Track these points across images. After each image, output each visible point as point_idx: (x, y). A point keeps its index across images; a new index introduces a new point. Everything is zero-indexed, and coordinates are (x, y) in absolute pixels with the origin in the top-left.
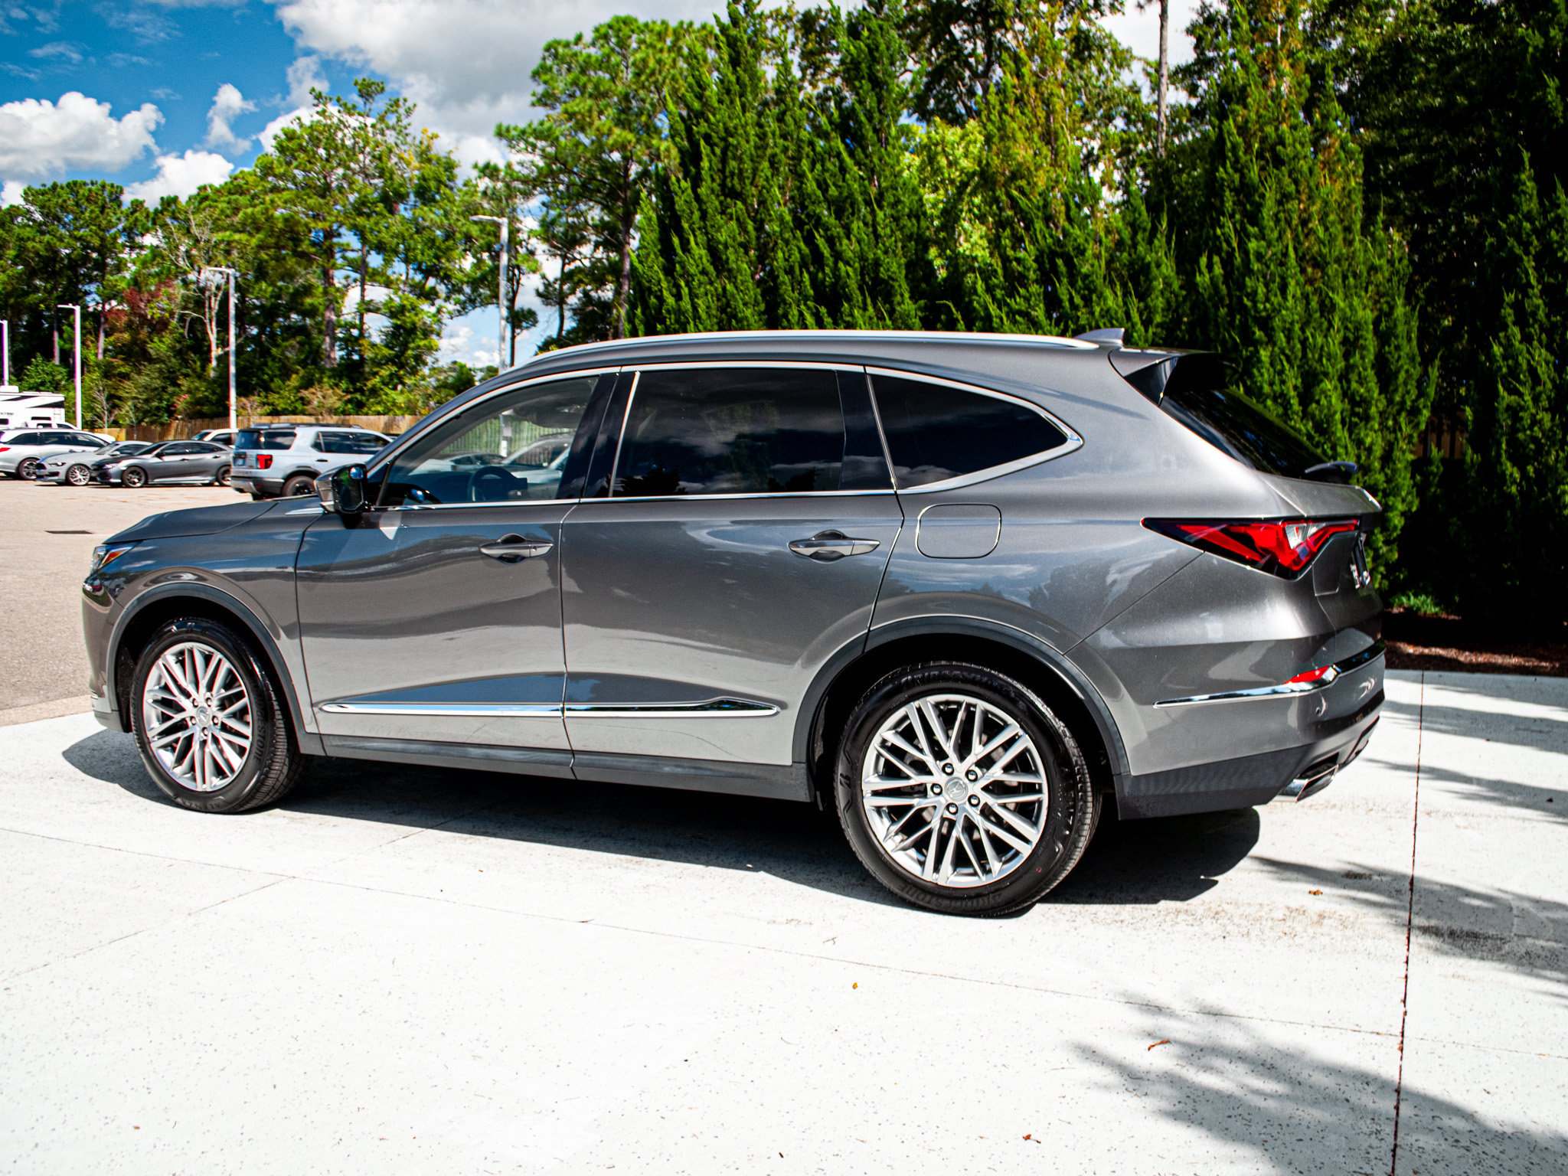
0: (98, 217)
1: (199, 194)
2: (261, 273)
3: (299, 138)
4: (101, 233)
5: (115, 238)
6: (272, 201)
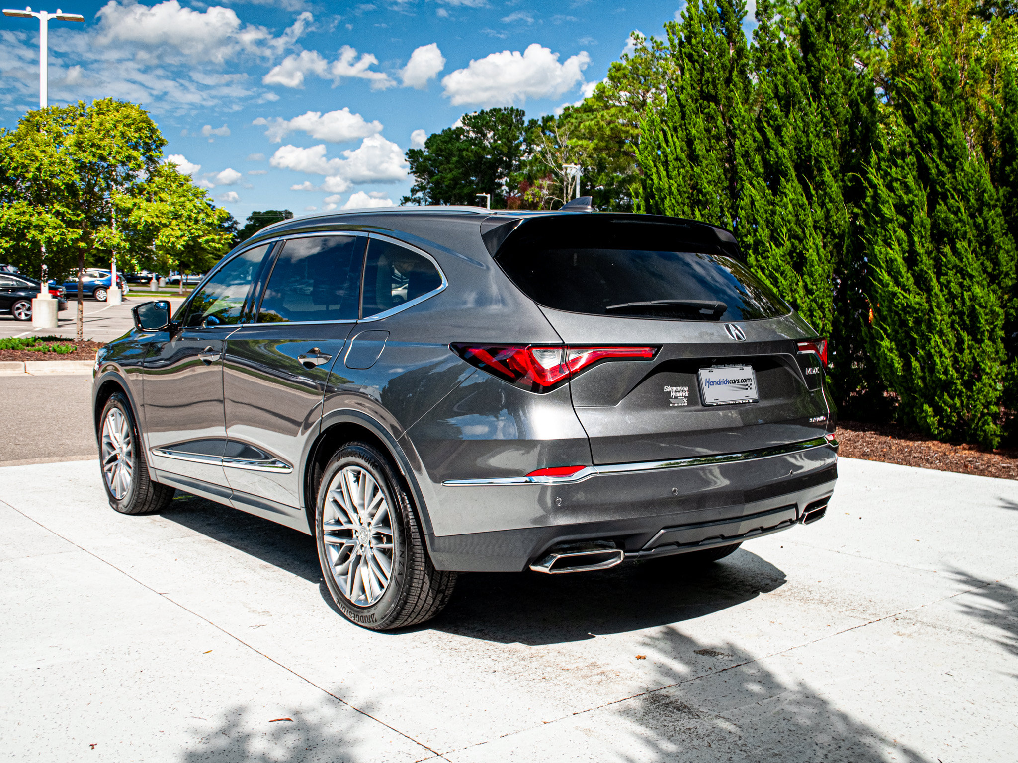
0: (506, 132)
1: (564, 114)
2: (601, 167)
3: (624, 69)
4: (509, 144)
5: (518, 146)
6: (602, 116)
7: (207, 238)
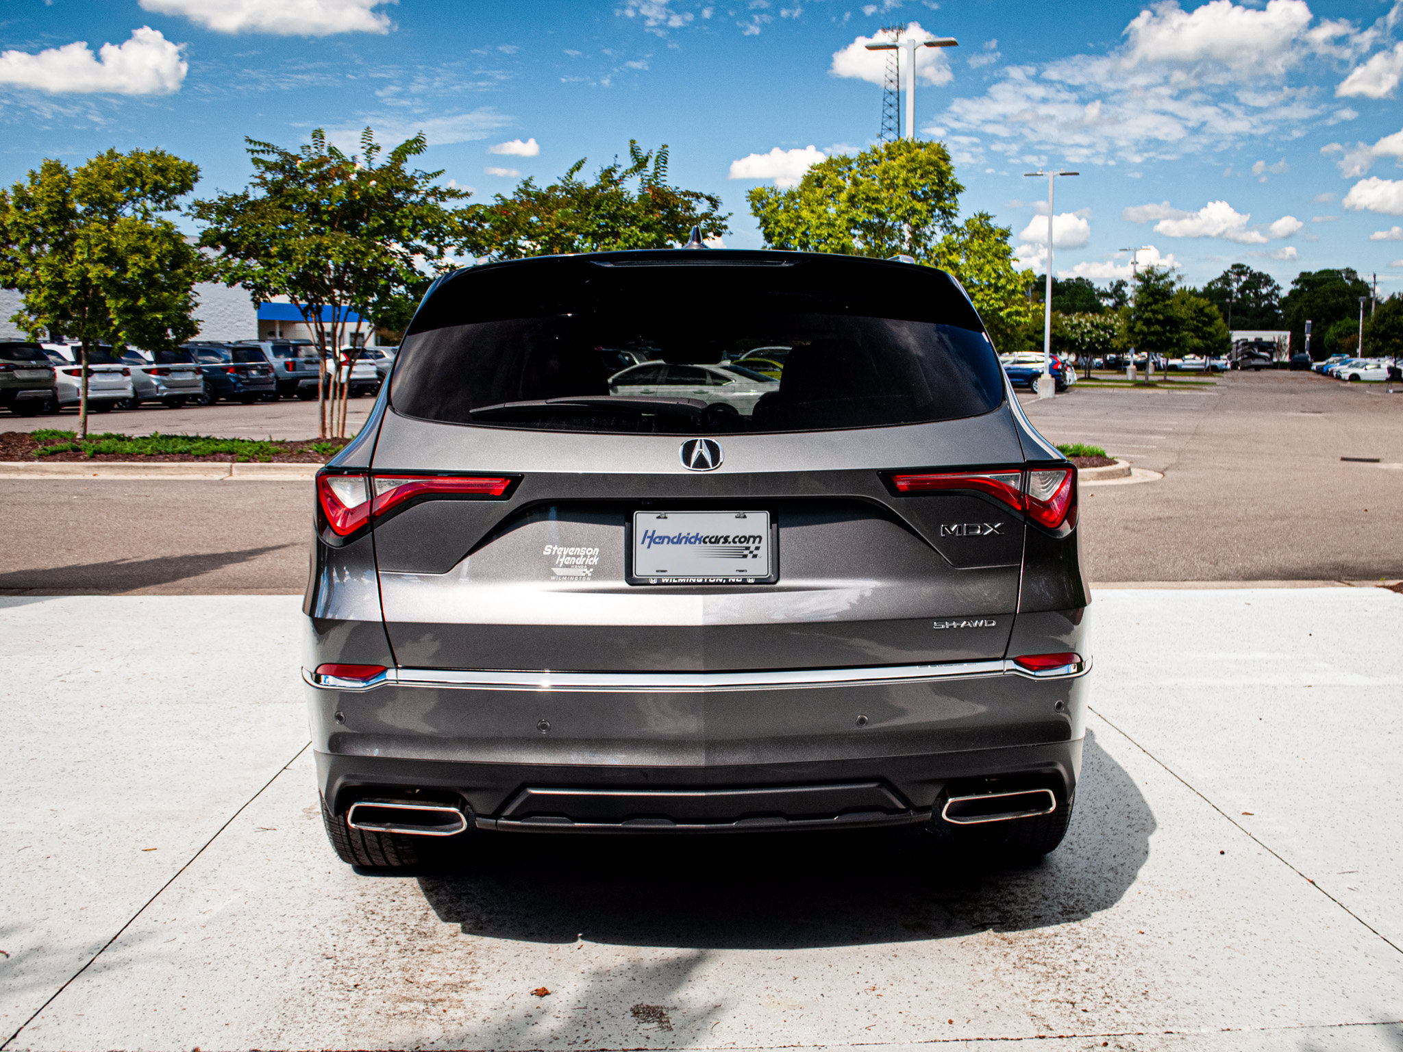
7: (1008, 310)
